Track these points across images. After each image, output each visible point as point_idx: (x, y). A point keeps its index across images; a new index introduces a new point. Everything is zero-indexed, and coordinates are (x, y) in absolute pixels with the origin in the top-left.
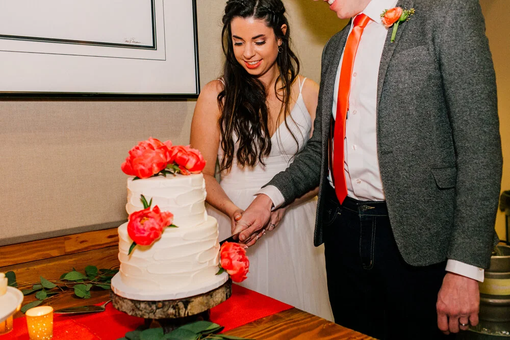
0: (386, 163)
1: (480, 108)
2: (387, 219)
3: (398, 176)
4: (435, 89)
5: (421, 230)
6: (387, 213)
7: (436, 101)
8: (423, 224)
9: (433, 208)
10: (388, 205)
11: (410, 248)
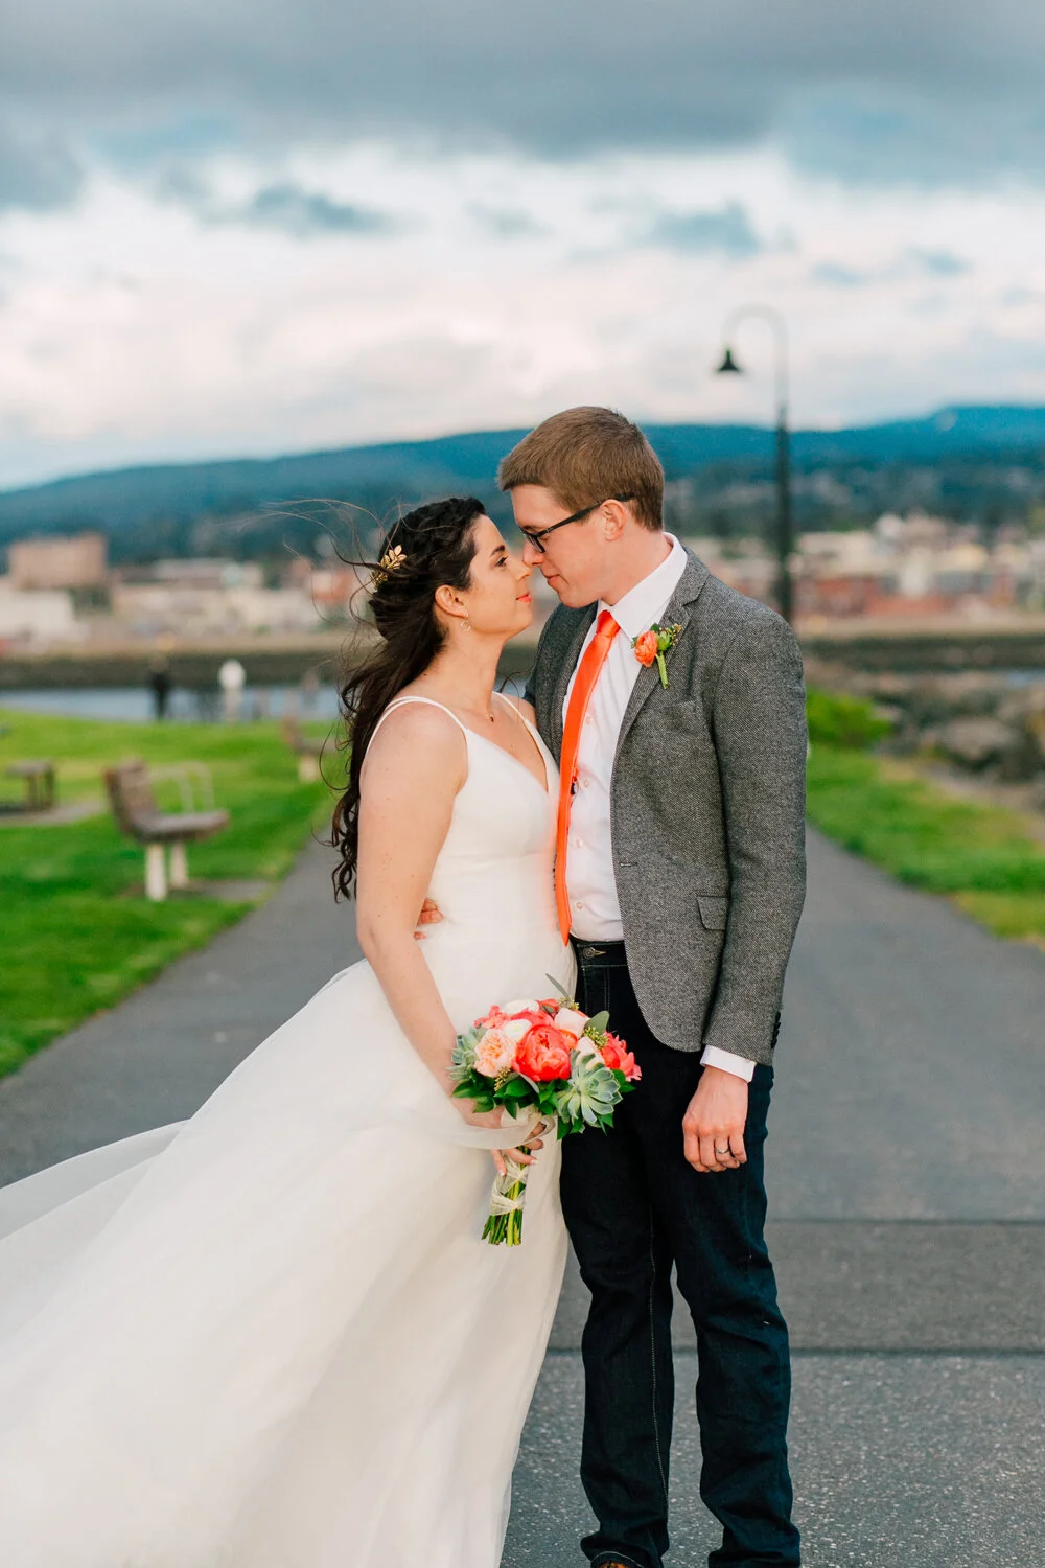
0: (626, 880)
1: (764, 810)
2: (625, 971)
3: (647, 902)
4: (704, 771)
5: (684, 992)
6: (625, 961)
7: (706, 791)
8: (687, 983)
9: (702, 957)
10: (627, 948)
11: (665, 1018)
